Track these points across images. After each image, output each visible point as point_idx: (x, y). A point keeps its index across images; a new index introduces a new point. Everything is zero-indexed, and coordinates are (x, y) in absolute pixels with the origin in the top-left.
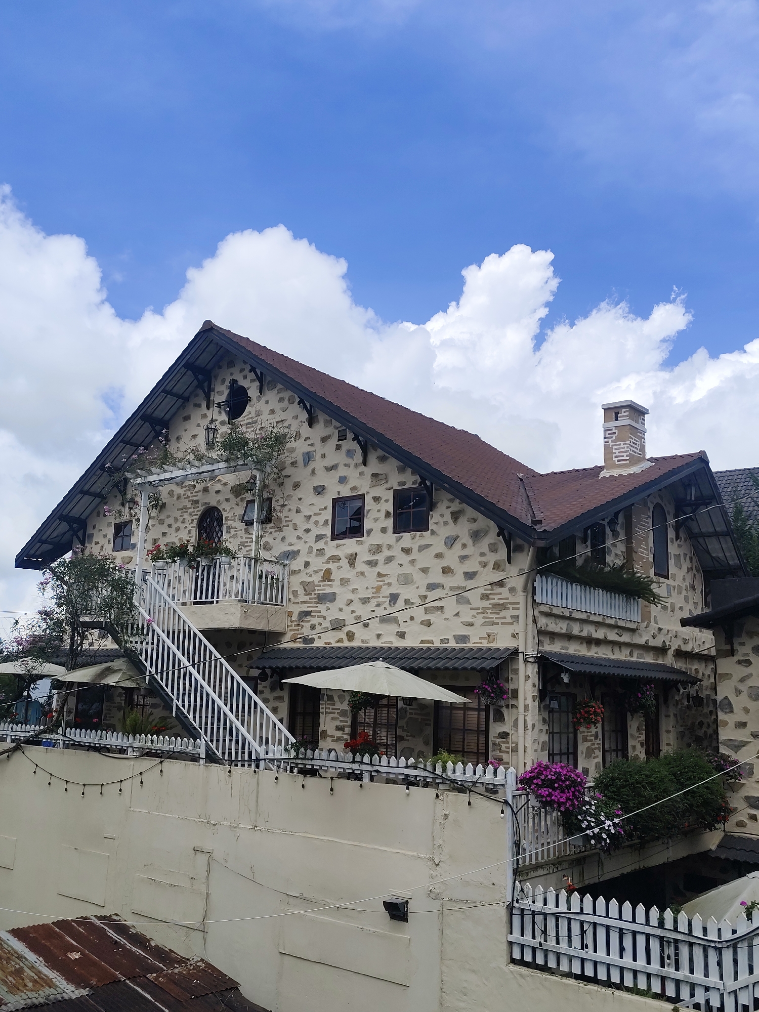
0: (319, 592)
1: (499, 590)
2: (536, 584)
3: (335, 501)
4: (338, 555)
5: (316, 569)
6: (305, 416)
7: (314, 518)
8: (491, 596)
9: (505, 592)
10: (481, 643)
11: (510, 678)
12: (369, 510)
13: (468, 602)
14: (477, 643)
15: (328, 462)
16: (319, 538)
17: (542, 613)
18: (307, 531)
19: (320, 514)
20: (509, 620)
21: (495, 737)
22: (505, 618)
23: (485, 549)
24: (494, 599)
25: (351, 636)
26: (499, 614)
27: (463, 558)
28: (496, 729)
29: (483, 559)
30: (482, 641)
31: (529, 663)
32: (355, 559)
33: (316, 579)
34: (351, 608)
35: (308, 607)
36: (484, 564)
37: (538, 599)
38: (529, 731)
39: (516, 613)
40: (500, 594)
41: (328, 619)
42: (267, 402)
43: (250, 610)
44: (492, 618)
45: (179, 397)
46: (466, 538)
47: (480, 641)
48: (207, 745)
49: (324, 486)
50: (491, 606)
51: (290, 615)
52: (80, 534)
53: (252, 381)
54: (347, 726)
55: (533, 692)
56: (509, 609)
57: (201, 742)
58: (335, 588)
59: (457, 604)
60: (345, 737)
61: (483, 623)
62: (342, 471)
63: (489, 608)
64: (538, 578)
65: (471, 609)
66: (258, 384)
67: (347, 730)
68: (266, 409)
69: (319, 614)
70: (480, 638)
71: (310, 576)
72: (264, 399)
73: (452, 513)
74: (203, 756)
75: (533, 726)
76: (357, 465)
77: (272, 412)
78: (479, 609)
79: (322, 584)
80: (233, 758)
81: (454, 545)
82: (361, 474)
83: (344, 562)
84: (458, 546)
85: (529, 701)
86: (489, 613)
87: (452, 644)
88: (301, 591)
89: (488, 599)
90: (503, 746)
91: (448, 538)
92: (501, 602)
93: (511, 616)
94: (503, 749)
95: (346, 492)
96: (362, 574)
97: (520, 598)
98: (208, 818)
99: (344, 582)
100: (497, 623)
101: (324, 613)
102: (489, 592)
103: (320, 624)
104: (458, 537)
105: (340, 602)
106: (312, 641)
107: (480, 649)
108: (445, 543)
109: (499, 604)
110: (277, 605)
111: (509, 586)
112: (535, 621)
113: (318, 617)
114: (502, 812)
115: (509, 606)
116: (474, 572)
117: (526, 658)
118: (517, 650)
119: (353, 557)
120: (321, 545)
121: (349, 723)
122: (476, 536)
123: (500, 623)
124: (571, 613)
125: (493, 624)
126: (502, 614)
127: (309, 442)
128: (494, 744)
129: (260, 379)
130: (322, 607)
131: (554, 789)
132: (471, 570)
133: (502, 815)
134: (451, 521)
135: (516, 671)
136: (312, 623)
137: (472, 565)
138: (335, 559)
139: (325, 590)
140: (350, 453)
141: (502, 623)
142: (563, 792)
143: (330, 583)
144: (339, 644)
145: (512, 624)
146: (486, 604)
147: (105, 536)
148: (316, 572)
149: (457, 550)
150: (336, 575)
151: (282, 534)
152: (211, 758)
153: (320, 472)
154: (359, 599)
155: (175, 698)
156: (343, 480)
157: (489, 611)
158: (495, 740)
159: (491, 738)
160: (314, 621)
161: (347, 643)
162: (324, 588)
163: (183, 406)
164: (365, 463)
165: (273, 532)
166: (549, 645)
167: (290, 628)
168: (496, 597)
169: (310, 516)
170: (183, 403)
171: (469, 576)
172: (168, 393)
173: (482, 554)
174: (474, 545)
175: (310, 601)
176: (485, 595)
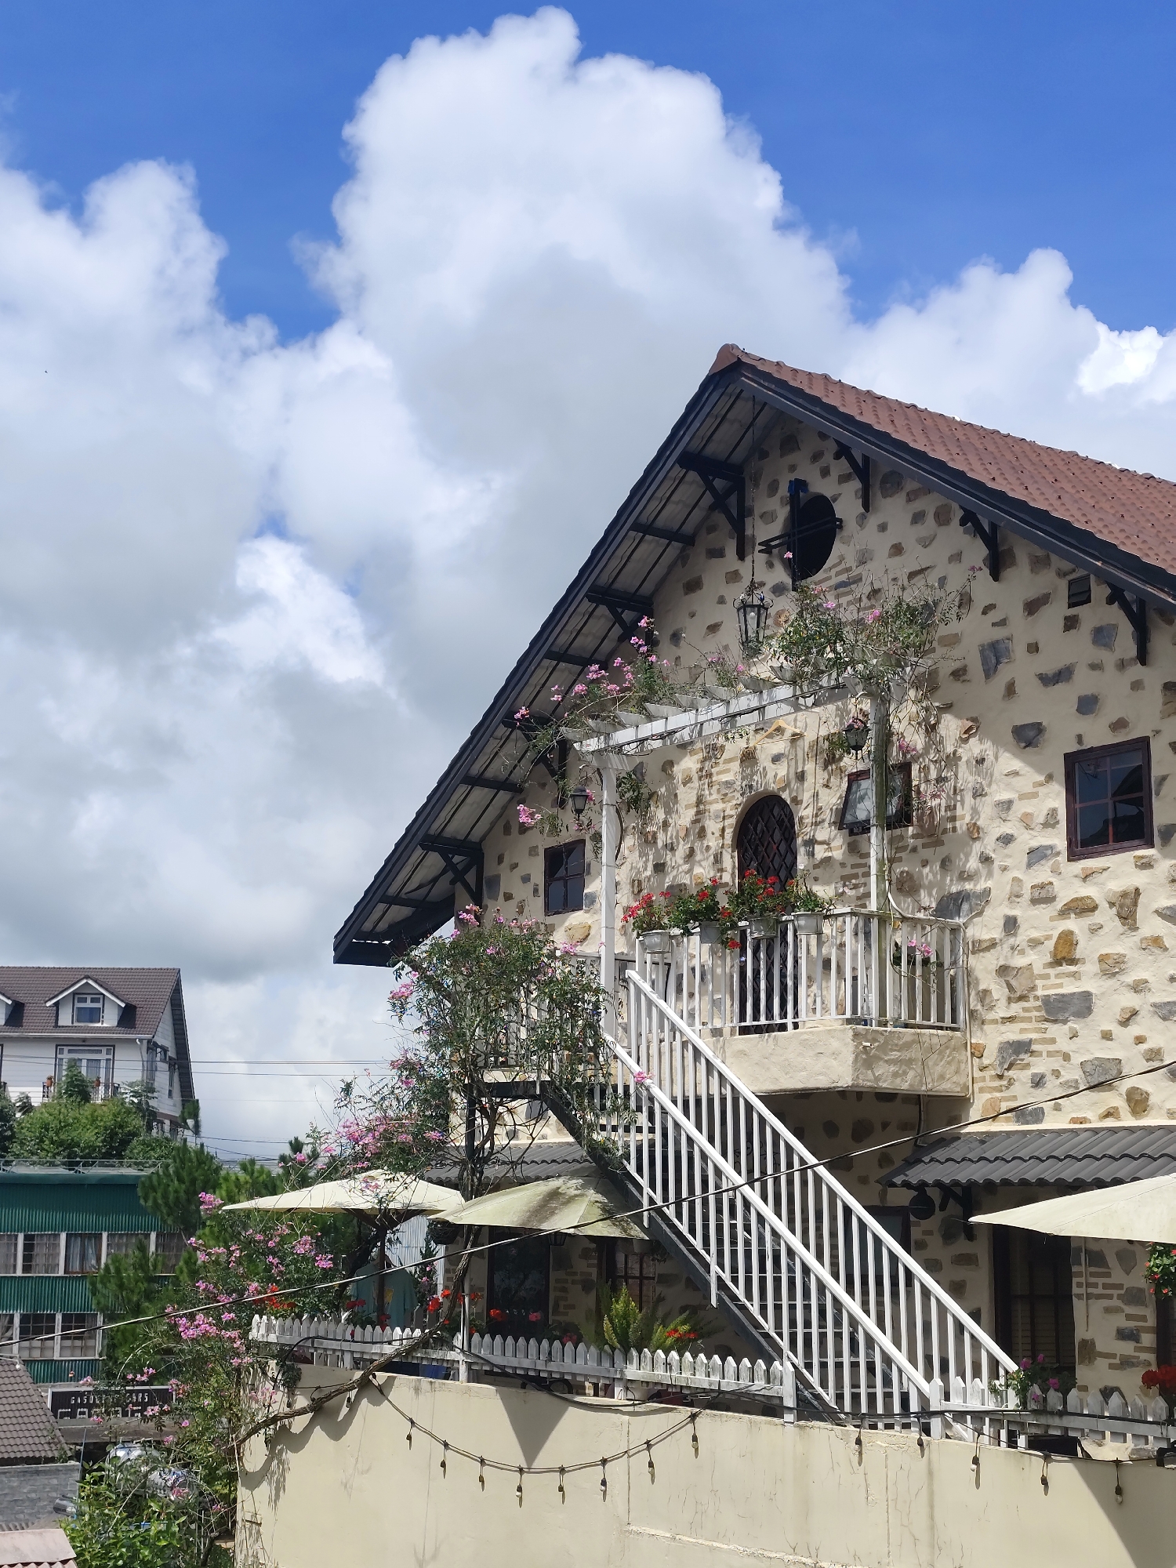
0: (1046, 993)
3: (1071, 760)
4: (1088, 897)
5: (1035, 934)
6: (978, 552)
7: (1020, 808)
12: (1164, 778)
15: (1048, 663)
16: (1036, 855)
18: (1006, 840)
19: (1035, 795)
25: (1138, 1102)
32: (1135, 904)
33: (1037, 959)
34: (1135, 1030)
35: (1022, 1031)
41: (1076, 1059)
42: (883, 528)
43: (876, 1044)
45: (671, 535)
48: (798, 1375)
49: (1040, 724)
51: (977, 1053)
52: (471, 877)
53: (844, 479)
54: (1147, 1330)
57: (784, 1368)
58: (1087, 979)
60: (1144, 1356)
62: (1084, 682)
66: (856, 484)
67: (1148, 1339)
68: (880, 544)
69: (1051, 1048)
71: (1022, 952)
72: (873, 521)
74: (790, 1402)
76: (1122, 665)
77: (897, 550)
79: (1052, 972)
80: (864, 1409)
82: (1136, 685)
83: (1106, 916)
88: (999, 992)
95: (1098, 734)
96: (1157, 942)
98: (814, 1554)
99: (1112, 966)
101: (1063, 1044)
103: (1056, 1073)
105: (1104, 1017)
106: (1038, 1115)
110: (941, 1028)
113: (1050, 1054)
119: (1128, 901)
120: (1042, 874)
121: (1151, 1322)
127: (994, 616)
129: (863, 471)
130: (1055, 1030)
136: (1034, 1070)
138: (1082, 908)
139: (1061, 986)
140: (1102, 636)
143: (1072, 968)
144: (1110, 1123)
147: (526, 879)
148: (1035, 943)
150: (1088, 948)
151: (942, 851)
152: (809, 1408)
153: (1027, 686)
154: (1154, 1005)
155: (712, 1260)
156: (1087, 705)
160: (1040, 1066)
161: (1129, 1121)
162: (1058, 981)
163: (682, 558)
164: (1143, 657)
165: (920, 848)
167: (981, 1084)
169: (1010, 803)
170: (683, 550)
172: (645, 529)
175: (1027, 1014)
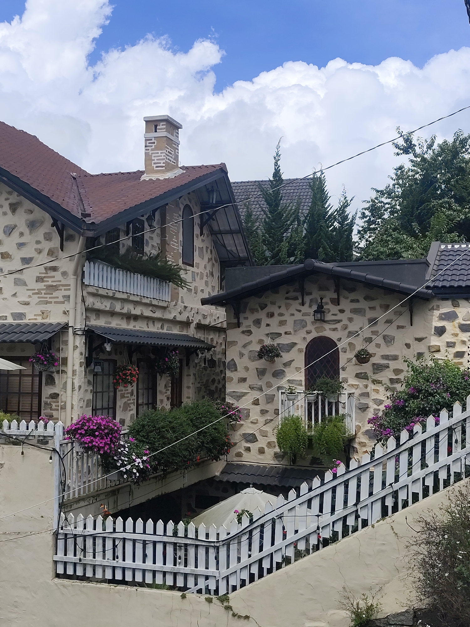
1: (52, 273)
2: (85, 269)
8: (45, 279)
9: (57, 275)
10: (36, 319)
11: (61, 349)
13: (25, 284)
14: (32, 319)
17: (89, 293)
20: (61, 299)
21: (46, 398)
22: (58, 297)
23: (41, 238)
24: (48, 281)
26: (52, 294)
27: (21, 245)
28: (47, 391)
29: (39, 246)
30: (37, 317)
31: (77, 335)
36: (39, 251)
37: (86, 282)
38: (76, 392)
39: (67, 293)
40: (54, 277)
44: (47, 298)
46: (23, 227)
47: (35, 317)
50: (45, 288)
55: (80, 360)
56: (61, 290)
59: (14, 285)
61: (38, 302)
63: (43, 289)
64: (87, 264)
65: (27, 290)
70: (35, 315)
73: (10, 204)
75: (80, 387)
78: (35, 290)
81: (12, 233)
84: (16, 234)
85: (77, 367)
86: (43, 294)
87: (10, 320)
89: (43, 281)
90: (54, 405)
91: (7, 227)
92: (54, 284)
93: (63, 296)
94: (54, 407)
97: (71, 280)
100: (51, 302)
102: (43, 275)
104: (16, 226)
107: (35, 325)
108: (5, 232)
109: (52, 286)
111: (61, 270)
112: (83, 301)
114: (51, 458)
115: (61, 288)
116: (30, 258)
117: (75, 331)
118: (67, 324)
122: (33, 225)
123: (53, 302)
124: (114, 294)
125: (47, 303)
126: (55, 294)
128: (46, 403)
131: (95, 436)
132: (28, 256)
133: (51, 461)
134: (9, 212)
135: (66, 343)
137: (27, 252)
141: (55, 302)
142: (102, 438)
145: (63, 303)
146: (41, 285)
149: (15, 238)
157: (43, 292)
158: (46, 400)
159: (43, 399)
166: (95, 320)
168: (50, 280)
171: (26, 261)
173: (38, 242)
174: (31, 233)
176: (40, 278)
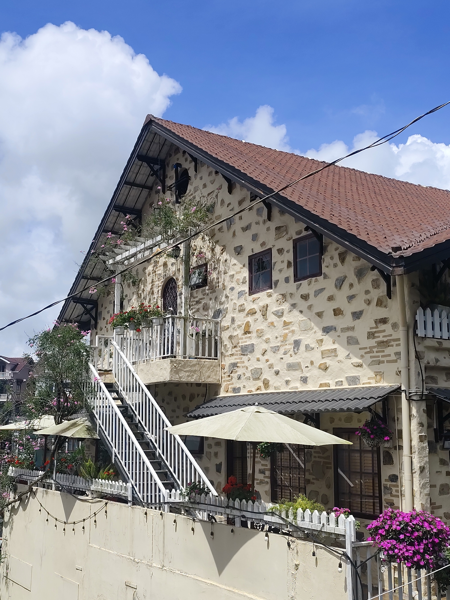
0: (242, 344)
1: (382, 327)
2: (417, 318)
3: (251, 258)
4: (254, 308)
5: (239, 323)
6: (226, 185)
7: (236, 277)
8: (376, 335)
9: (387, 327)
10: (369, 383)
11: (396, 419)
12: (275, 263)
13: (357, 343)
14: (366, 383)
15: (244, 224)
16: (241, 294)
18: (232, 289)
19: (240, 272)
20: (393, 357)
21: (386, 480)
22: (389, 355)
23: (369, 287)
24: (379, 337)
25: (266, 384)
26: (383, 351)
27: (351, 298)
28: (386, 471)
29: (368, 297)
30: (371, 381)
31: (413, 402)
32: (267, 310)
33: (239, 332)
34: (266, 357)
35: (236, 359)
36: (368, 302)
37: (420, 332)
39: (398, 349)
40: (384, 331)
41: (250, 369)
42: (201, 178)
44: (378, 357)
45: (143, 186)
46: (352, 278)
47: (369, 381)
49: (242, 245)
50: (376, 344)
51: (223, 368)
54: (267, 470)
55: (420, 433)
56: (392, 346)
57: (129, 485)
58: (252, 340)
59: (347, 345)
60: (266, 480)
61: (371, 362)
62: (254, 229)
63: (374, 347)
64: (420, 311)
65: (360, 349)
66: (193, 163)
67: (268, 473)
68: (201, 185)
69: (243, 365)
70: (369, 378)
71: (236, 330)
72: (199, 176)
73: (339, 254)
74: (130, 499)
75: (422, 469)
76: (264, 222)
77: (205, 186)
78: (366, 348)
79: (244, 337)
80: (149, 502)
81: (343, 286)
82: (268, 229)
83: (259, 315)
84: (346, 285)
85: (415, 442)
86: (375, 352)
87: (346, 386)
88: (229, 345)
89: (374, 337)
91: (338, 280)
92: (385, 339)
93: (395, 353)
94: (394, 493)
95: (258, 249)
96: (272, 323)
97: (400, 333)
99: (260, 334)
100: (383, 362)
101: (246, 364)
102: (374, 330)
103: (244, 374)
104: (345, 277)
105: (257, 354)
106: (239, 390)
107: (369, 388)
108: (336, 286)
109: (383, 342)
110: (210, 359)
111: (391, 322)
112: (418, 357)
113: (243, 367)
114: (340, 566)
115: (392, 343)
116: (360, 311)
117: (410, 397)
118: (400, 388)
119: (265, 309)
120: (242, 301)
121: (269, 467)
122: (360, 274)
123: (385, 362)
125: (379, 362)
126: (388, 351)
127: (230, 207)
129: (195, 160)
130: (245, 358)
132: (357, 310)
133: (340, 569)
134: (339, 263)
135: (400, 410)
136: (238, 373)
137: (358, 305)
138: (252, 313)
139: (246, 342)
140: (259, 212)
141: (388, 362)
143: (249, 335)
144: (258, 392)
145: (395, 361)
146: (372, 342)
147: (108, 312)
148: (239, 326)
149: (346, 291)
150: (253, 328)
151: (214, 295)
153: (239, 232)
154: (271, 348)
156: (255, 237)
157: (375, 350)
158: (386, 483)
159: (383, 482)
160: (240, 371)
161: (264, 391)
162: (246, 340)
164: (269, 218)
167: (224, 379)
168: (381, 335)
169: (233, 275)
171: (357, 315)
172: (133, 184)
173: (367, 292)
174: (359, 282)
175: (237, 353)
176: (371, 333)
